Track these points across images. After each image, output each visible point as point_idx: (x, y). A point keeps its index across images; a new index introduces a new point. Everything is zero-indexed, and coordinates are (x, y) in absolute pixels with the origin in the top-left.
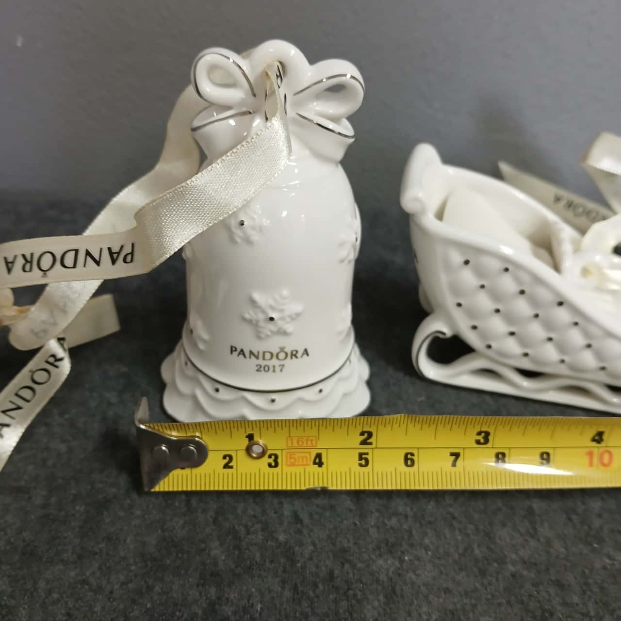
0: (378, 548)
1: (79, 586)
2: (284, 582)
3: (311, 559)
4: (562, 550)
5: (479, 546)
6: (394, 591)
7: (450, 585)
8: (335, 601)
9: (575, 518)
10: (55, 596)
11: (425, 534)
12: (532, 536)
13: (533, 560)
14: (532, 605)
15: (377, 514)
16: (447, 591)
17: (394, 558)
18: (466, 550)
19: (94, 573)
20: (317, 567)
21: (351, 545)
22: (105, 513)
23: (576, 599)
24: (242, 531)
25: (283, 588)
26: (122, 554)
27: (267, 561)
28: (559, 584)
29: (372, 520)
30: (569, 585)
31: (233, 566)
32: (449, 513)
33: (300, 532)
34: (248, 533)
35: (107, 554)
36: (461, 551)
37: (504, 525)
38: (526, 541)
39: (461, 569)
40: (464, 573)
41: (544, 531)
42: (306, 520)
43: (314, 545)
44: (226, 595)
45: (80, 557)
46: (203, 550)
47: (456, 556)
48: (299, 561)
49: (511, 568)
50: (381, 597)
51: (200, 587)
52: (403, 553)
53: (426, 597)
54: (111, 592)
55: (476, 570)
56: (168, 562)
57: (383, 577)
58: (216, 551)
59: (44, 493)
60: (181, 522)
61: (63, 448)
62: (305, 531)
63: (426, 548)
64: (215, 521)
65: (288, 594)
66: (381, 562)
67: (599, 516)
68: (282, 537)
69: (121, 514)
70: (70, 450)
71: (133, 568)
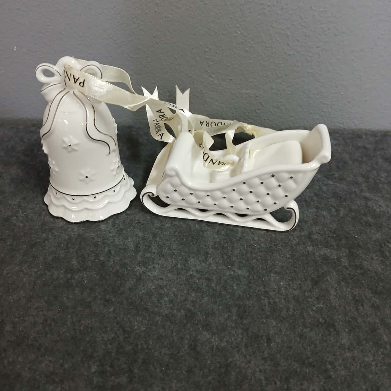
0: (139, 263)
1: (19, 272)
2: (97, 274)
3: (111, 266)
4: (215, 268)
5: (180, 265)
6: (140, 278)
7: (164, 277)
8: (116, 280)
9: (225, 256)
10: (10, 275)
11: (160, 259)
12: (204, 262)
13: (201, 270)
14: (194, 286)
15: (143, 252)
16: (162, 279)
17: (145, 267)
18: (175, 266)
19: (25, 268)
20: (113, 269)
21: (129, 262)
22: (34, 248)
23: (213, 285)
24: (86, 256)
25: (97, 275)
26: (37, 262)
27: (93, 266)
28: (208, 279)
29: (140, 254)
30: (213, 280)
31: (79, 268)
32: (173, 252)
33: (110, 257)
34: (89, 256)
35: (32, 262)
36: (173, 266)
37: (193, 257)
38: (201, 263)
39: (170, 272)
40: (171, 273)
41: (210, 260)
42: (113, 253)
43: (114, 261)
44: (74, 277)
45: (21, 263)
46: (69, 262)
47: (170, 267)
48: (106, 267)
49: (191, 273)
50: (135, 280)
51: (65, 274)
52: (149, 266)
53: (152, 281)
54: (31, 275)
55: (176, 273)
56: (55, 265)
57: (138, 273)
58: (75, 262)
59: (11, 241)
60: (63, 252)
61: (21, 225)
62: (112, 257)
63: (158, 264)
64: (77, 252)
65: (98, 277)
66: (138, 268)
67: (236, 256)
68: (102, 258)
69: (40, 248)
70: (24, 226)
71: (41, 267)
